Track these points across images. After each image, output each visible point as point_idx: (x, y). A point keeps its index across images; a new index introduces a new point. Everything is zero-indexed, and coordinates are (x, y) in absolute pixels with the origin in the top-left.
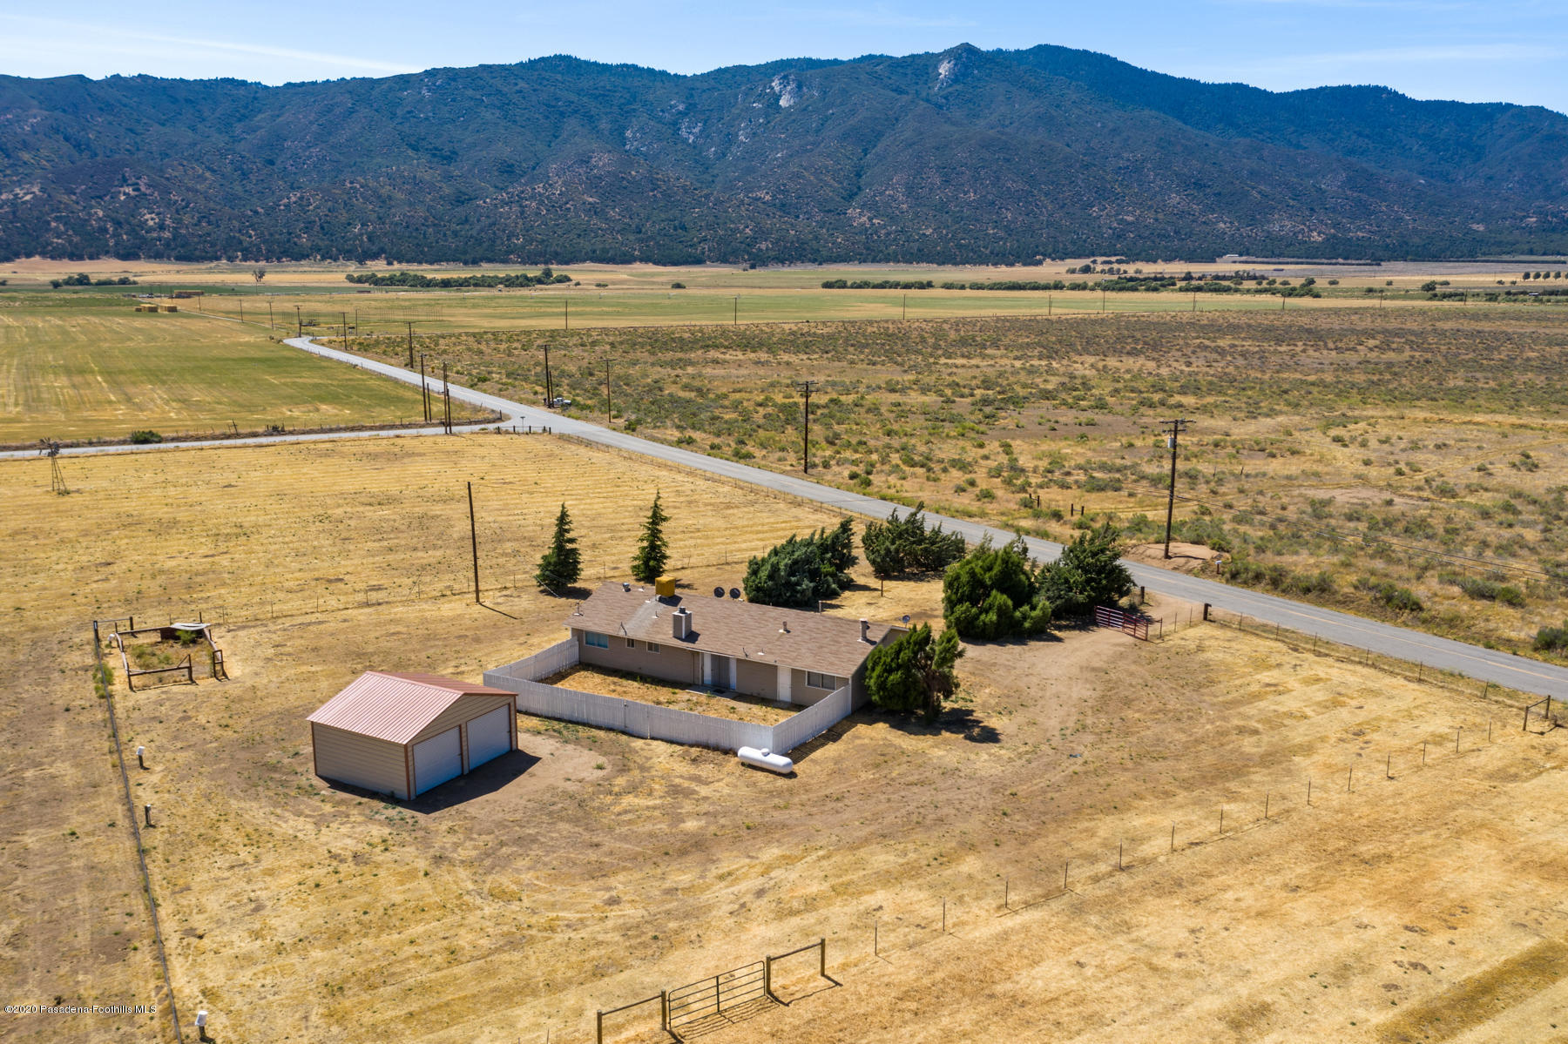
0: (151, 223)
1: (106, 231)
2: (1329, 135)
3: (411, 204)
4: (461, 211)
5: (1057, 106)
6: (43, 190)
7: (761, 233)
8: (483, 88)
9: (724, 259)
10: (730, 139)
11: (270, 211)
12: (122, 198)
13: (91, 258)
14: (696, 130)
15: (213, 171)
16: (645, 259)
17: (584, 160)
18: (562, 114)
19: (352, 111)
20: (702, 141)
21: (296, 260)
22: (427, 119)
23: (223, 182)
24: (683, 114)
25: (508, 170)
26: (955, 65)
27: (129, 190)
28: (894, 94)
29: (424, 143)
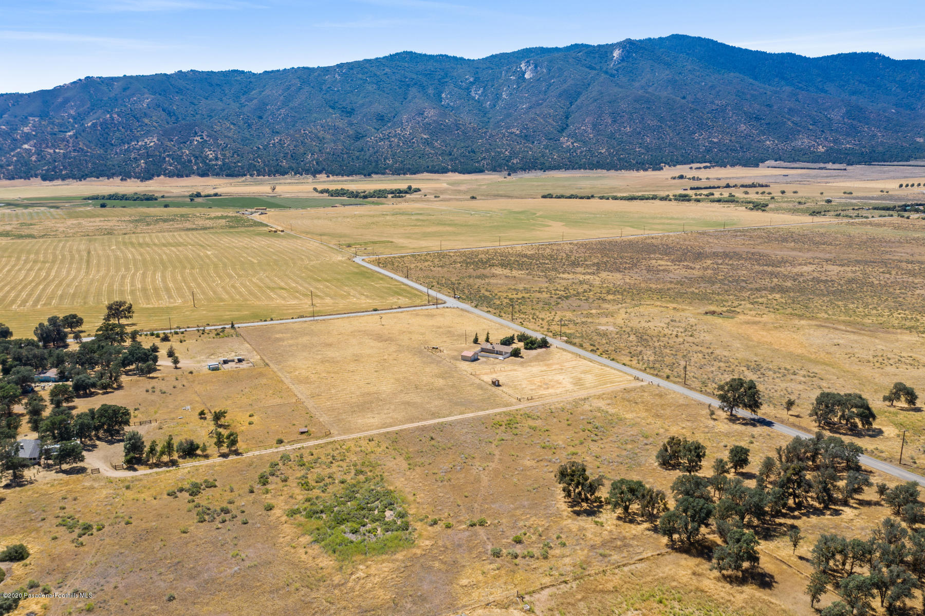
0: (211, 156)
1: (191, 161)
2: (842, 83)
3: (335, 142)
4: (359, 144)
5: (680, 73)
6: (158, 140)
7: (514, 154)
8: (367, 73)
9: (494, 169)
10: (498, 97)
11: (266, 147)
12: (196, 143)
13: (187, 176)
14: (480, 92)
15: (234, 124)
16: (454, 171)
17: (421, 114)
18: (408, 86)
19: (300, 89)
20: (482, 98)
21: (283, 175)
22: (338, 91)
23: (239, 130)
24: (472, 83)
25: (381, 118)
26: (623, 51)
27: (198, 138)
28: (587, 70)
29: (337, 105)
